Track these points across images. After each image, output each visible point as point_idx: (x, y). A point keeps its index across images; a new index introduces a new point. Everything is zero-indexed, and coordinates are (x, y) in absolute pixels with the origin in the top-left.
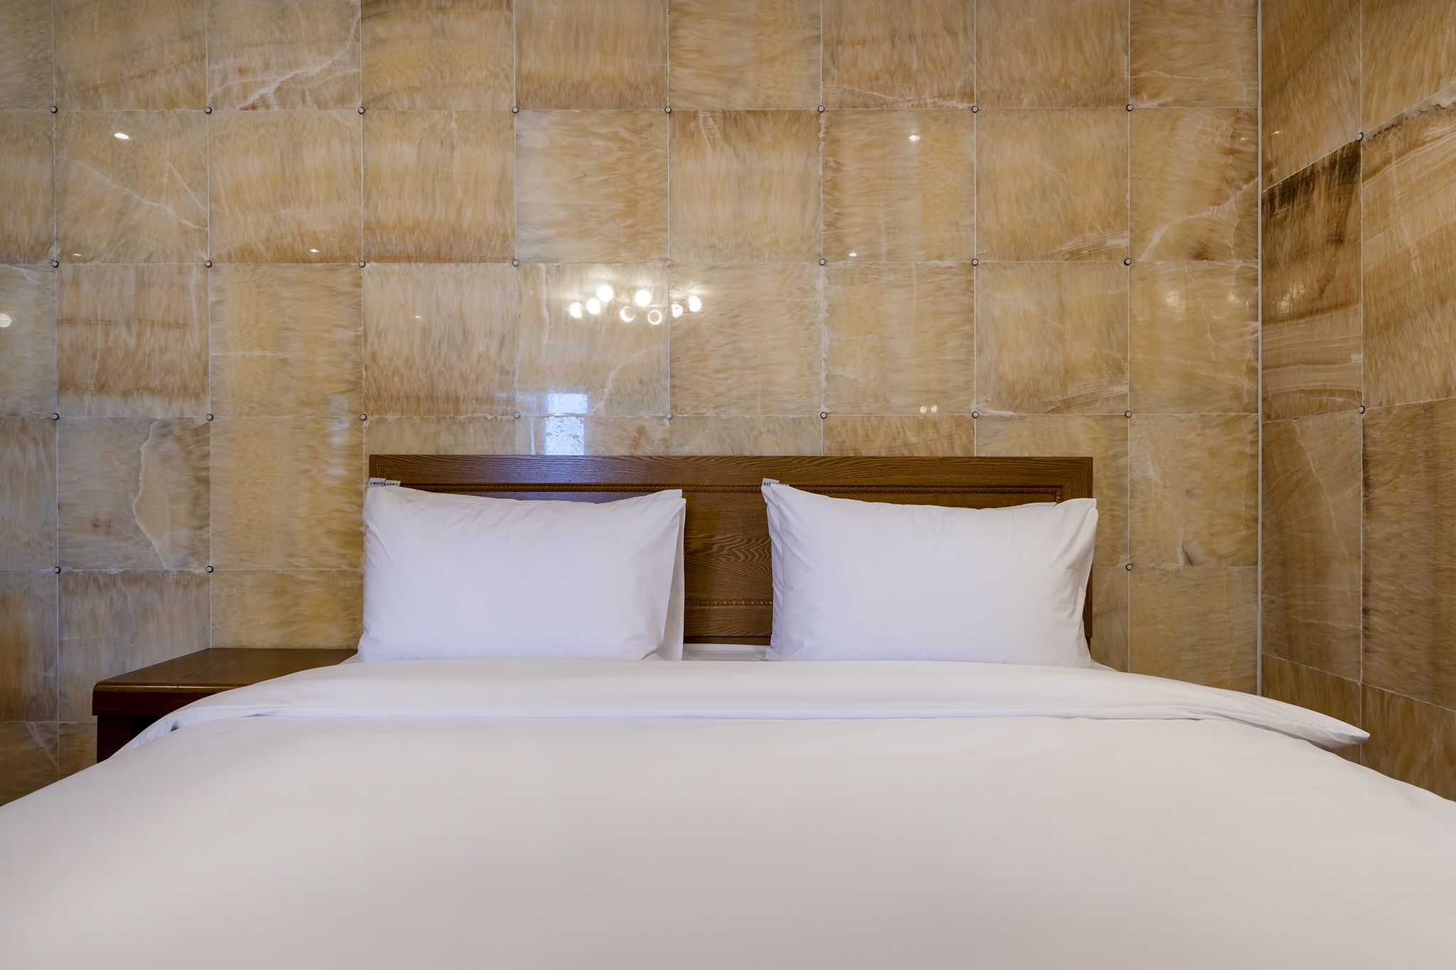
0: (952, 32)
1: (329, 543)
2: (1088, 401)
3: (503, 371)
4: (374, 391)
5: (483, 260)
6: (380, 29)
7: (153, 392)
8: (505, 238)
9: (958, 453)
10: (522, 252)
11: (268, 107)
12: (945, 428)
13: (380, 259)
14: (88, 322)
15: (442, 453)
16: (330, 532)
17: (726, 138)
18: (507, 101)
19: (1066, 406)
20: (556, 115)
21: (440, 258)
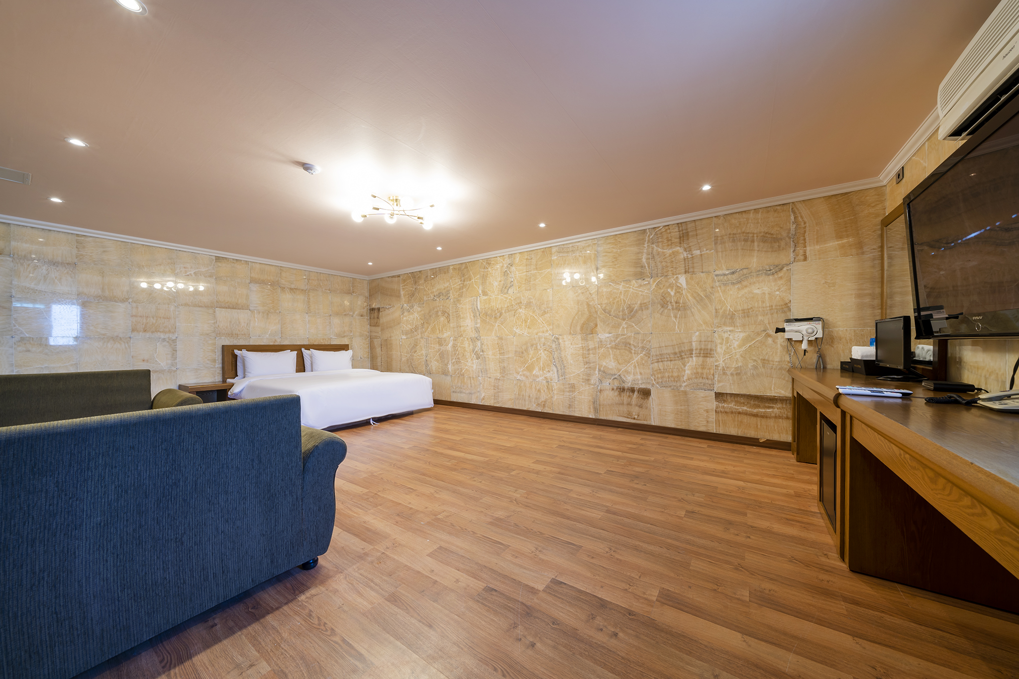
0: (327, 280)
1: (208, 362)
2: (347, 336)
3: (247, 329)
4: (219, 332)
5: (243, 309)
6: (220, 264)
7: (160, 332)
8: (248, 306)
9: (329, 344)
10: (250, 308)
11: (192, 276)
12: (327, 340)
13: (220, 308)
14: (141, 316)
15: (235, 344)
16: (208, 360)
17: (290, 292)
18: (248, 281)
19: (344, 336)
20: (258, 285)
21: (233, 308)
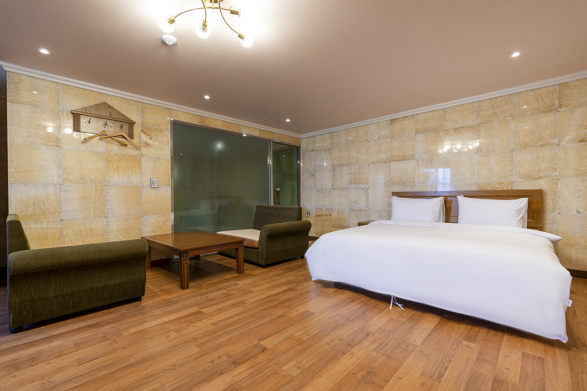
0: (507, 104)
1: (386, 205)
2: (546, 177)
3: (413, 178)
4: (392, 182)
5: (410, 160)
6: (393, 125)
7: (361, 183)
8: (413, 156)
9: (510, 189)
10: (416, 158)
11: (376, 140)
12: (506, 184)
13: (393, 161)
14: (353, 174)
15: (403, 191)
16: (386, 204)
17: (455, 133)
18: (414, 133)
19: (540, 178)
20: (422, 134)
21: (403, 160)
